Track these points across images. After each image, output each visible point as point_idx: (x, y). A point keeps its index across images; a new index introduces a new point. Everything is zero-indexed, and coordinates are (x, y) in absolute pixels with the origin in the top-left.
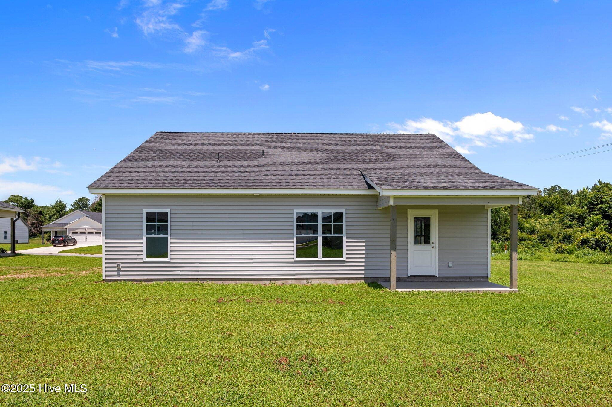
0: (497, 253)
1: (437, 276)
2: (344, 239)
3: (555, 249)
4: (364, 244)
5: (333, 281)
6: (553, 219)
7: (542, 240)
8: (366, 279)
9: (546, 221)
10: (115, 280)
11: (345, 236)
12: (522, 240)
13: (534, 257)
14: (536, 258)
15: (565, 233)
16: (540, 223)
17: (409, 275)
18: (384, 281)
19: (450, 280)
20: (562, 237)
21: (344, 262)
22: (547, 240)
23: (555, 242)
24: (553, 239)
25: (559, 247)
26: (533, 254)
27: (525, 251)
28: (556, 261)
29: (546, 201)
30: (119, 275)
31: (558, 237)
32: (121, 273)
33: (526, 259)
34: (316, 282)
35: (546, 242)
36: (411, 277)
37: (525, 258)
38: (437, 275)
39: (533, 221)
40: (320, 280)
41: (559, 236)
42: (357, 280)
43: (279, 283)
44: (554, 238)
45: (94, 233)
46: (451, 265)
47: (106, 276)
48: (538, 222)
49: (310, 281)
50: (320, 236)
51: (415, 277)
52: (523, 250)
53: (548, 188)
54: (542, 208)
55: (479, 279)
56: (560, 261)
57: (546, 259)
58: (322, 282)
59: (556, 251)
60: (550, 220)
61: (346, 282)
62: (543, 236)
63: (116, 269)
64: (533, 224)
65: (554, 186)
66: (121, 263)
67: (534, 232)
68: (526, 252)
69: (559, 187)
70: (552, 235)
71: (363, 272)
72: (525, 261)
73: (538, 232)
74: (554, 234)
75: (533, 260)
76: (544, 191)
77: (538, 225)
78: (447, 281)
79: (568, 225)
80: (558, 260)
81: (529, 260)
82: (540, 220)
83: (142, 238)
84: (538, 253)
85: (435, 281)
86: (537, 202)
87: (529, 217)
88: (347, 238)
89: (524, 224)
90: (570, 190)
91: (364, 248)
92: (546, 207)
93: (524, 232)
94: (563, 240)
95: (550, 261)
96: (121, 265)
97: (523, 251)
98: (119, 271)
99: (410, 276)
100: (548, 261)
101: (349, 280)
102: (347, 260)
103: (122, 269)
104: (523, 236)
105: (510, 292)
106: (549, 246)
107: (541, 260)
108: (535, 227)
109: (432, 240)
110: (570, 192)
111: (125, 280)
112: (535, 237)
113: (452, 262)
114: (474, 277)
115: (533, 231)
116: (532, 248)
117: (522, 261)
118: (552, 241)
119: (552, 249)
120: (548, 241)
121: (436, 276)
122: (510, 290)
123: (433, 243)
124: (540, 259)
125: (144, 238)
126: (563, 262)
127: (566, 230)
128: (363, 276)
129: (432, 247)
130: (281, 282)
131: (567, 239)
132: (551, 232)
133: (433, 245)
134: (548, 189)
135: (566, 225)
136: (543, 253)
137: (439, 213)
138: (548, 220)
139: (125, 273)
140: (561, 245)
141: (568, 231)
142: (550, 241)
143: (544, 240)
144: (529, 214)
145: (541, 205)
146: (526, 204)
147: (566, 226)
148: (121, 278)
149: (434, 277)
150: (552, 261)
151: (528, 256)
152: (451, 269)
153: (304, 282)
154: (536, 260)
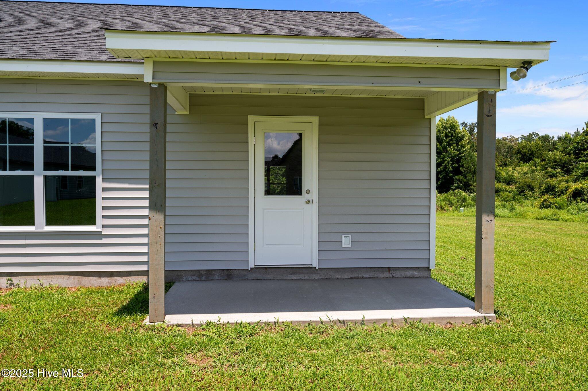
0: (468, 207)
1: (316, 267)
2: (99, 180)
3: (540, 203)
4: (145, 194)
5: (74, 279)
6: (533, 168)
7: (521, 192)
9: (526, 169)
11: (99, 176)
12: (497, 191)
13: (514, 213)
14: (516, 215)
15: (547, 184)
16: (518, 172)
17: (251, 265)
18: (194, 278)
19: (347, 276)
20: (544, 188)
21: (98, 235)
22: (527, 191)
23: (536, 194)
24: (533, 190)
25: (545, 200)
26: (512, 209)
27: (502, 205)
28: (543, 220)
29: (524, 147)
31: (539, 188)
33: (504, 217)
35: (526, 194)
36: (257, 269)
37: (502, 215)
38: (316, 264)
39: (511, 169)
40: (40, 277)
41: (541, 186)
42: (131, 276)
44: (535, 190)
46: (347, 241)
48: (516, 171)
49: (15, 280)
50: (39, 175)
51: (266, 269)
52: (500, 203)
53: (526, 135)
54: (519, 156)
55: (409, 273)
56: (549, 220)
57: (530, 217)
58: (45, 281)
59: (541, 205)
60: (529, 168)
61: (104, 281)
62: (523, 187)
64: (510, 173)
65: (532, 133)
67: (512, 182)
68: (504, 207)
69: (537, 135)
70: (532, 186)
71: (144, 258)
72: (503, 219)
73: (516, 183)
74: (535, 184)
75: (512, 217)
76: (521, 139)
77: (516, 174)
78: (340, 277)
79: (551, 174)
80: (545, 218)
81: (508, 217)
82: (518, 168)
84: (518, 208)
85: (313, 278)
86: (514, 149)
87: (506, 165)
88: (105, 180)
89: (501, 173)
90: (551, 135)
92: (525, 155)
93: (500, 182)
94: (545, 192)
95: (535, 219)
97: (499, 205)
99: (253, 267)
100: (532, 219)
101: (111, 276)
102: (106, 232)
104: (500, 187)
105: (476, 322)
106: (529, 198)
107: (523, 218)
108: (513, 176)
109: (306, 185)
110: (552, 138)
112: (513, 188)
113: (350, 236)
114: (398, 268)
115: (510, 181)
116: (512, 202)
117: (498, 219)
118: (533, 193)
119: (537, 203)
120: (528, 193)
121: (314, 266)
122: (475, 317)
123: (308, 192)
124: (522, 216)
126: (552, 220)
127: (549, 179)
129: (305, 200)
131: (550, 189)
132: (532, 182)
133: (308, 197)
134: (525, 137)
135: (549, 174)
136: (525, 208)
137: (321, 125)
138: (527, 168)
140: (547, 198)
141: (552, 181)
142: (531, 193)
143: (523, 191)
144: (506, 162)
145: (519, 152)
146: (502, 152)
147: (549, 176)
149: (309, 269)
150: (538, 219)
151: (507, 212)
152: (347, 250)
153: (3, 282)
154: (516, 218)
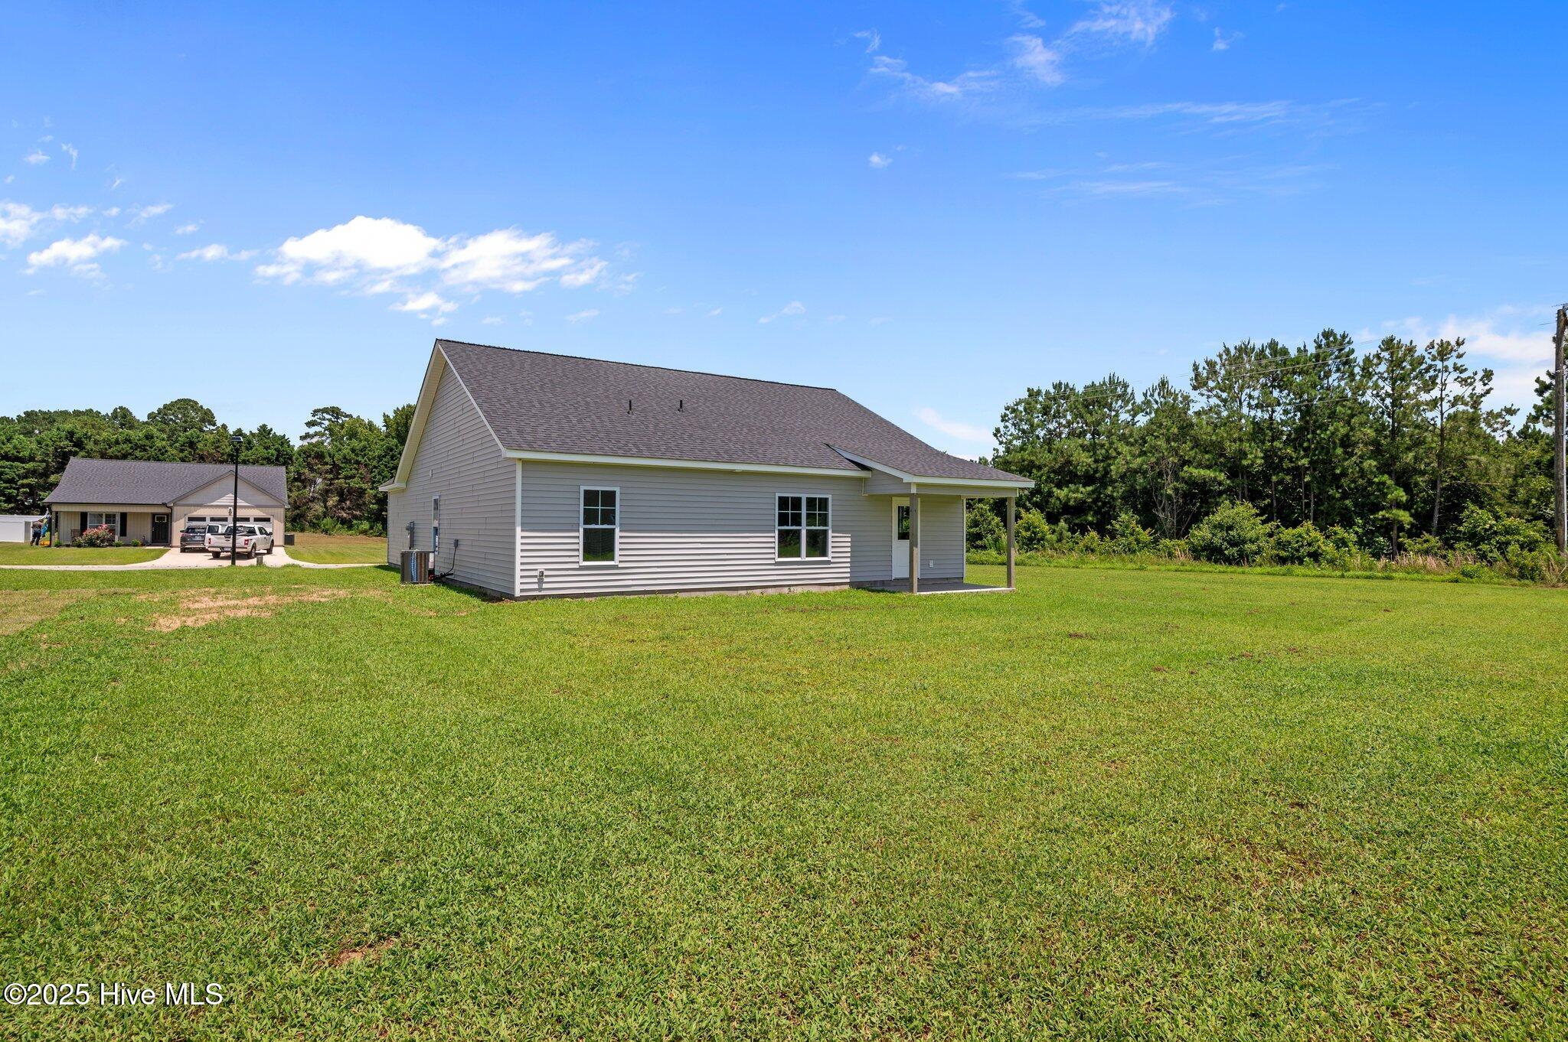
2: (830, 533)
4: (849, 539)
5: (817, 587)
8: (851, 584)
10: (534, 598)
11: (830, 530)
17: (893, 578)
19: (931, 583)
21: (829, 562)
30: (540, 589)
32: (545, 586)
34: (799, 590)
36: (896, 579)
40: (803, 587)
42: (842, 585)
43: (758, 592)
45: (252, 520)
46: (931, 564)
47: (522, 590)
49: (792, 589)
50: (804, 529)
55: (955, 581)
58: (806, 589)
61: (831, 588)
63: (536, 580)
66: (546, 569)
71: (848, 575)
78: (928, 583)
83: (578, 531)
88: (833, 532)
91: (849, 544)
96: (546, 573)
98: (541, 582)
101: (834, 585)
103: (546, 580)
111: (550, 596)
113: (933, 561)
114: (951, 579)
125: (581, 530)
128: (848, 580)
130: (760, 590)
137: (921, 502)
139: (551, 586)
148: (543, 593)
152: (931, 569)
153: (786, 589)
